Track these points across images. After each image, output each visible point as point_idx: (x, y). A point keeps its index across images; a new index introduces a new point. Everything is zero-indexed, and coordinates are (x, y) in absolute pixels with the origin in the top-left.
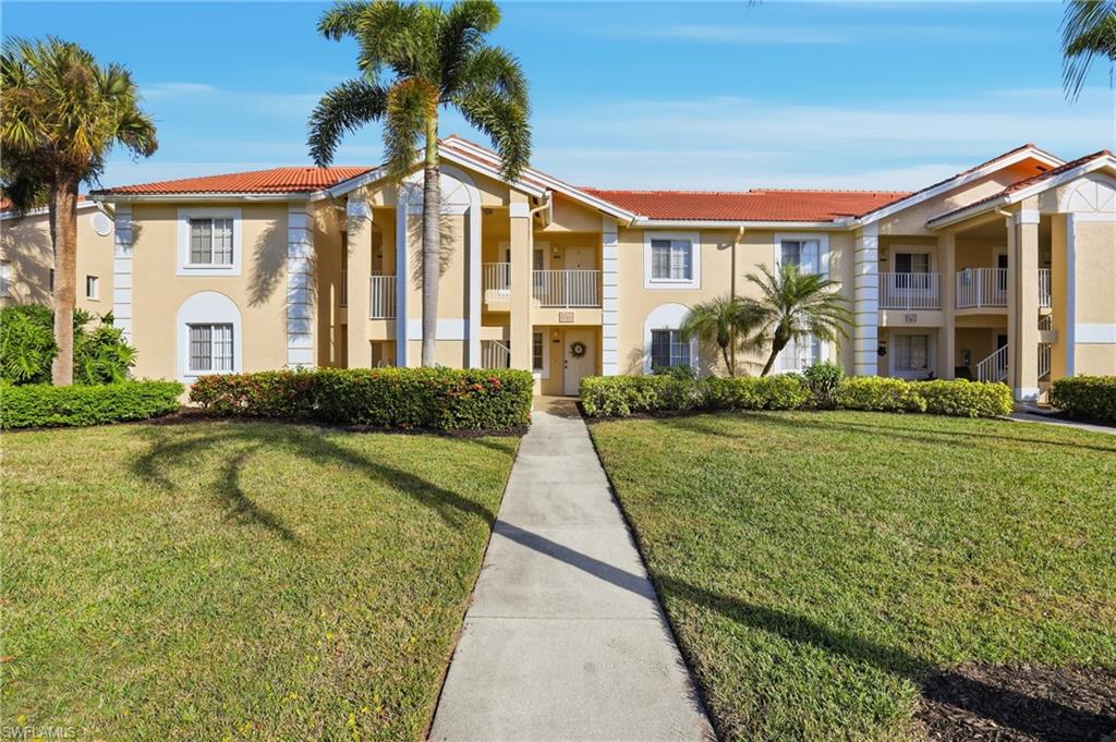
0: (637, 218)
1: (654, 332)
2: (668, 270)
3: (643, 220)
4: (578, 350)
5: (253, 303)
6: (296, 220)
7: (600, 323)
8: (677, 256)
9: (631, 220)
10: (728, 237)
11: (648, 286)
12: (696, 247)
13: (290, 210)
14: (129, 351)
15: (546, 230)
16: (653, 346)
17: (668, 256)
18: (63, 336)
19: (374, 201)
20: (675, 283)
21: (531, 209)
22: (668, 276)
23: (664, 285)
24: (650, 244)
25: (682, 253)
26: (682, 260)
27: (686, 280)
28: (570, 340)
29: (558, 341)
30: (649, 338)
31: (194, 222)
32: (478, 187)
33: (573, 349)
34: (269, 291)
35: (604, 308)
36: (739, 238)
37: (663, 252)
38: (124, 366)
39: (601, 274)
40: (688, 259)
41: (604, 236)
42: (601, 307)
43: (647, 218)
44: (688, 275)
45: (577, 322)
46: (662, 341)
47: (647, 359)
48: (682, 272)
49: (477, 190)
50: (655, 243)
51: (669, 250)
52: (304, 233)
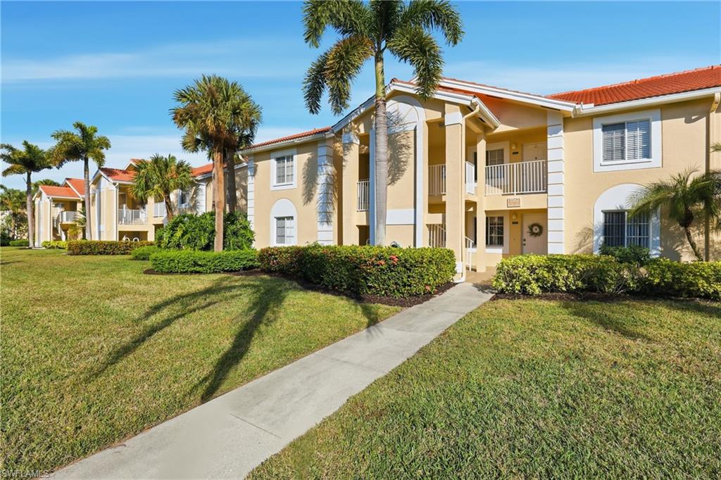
0: (578, 106)
1: (606, 213)
2: (623, 152)
3: (588, 108)
4: (536, 230)
5: (305, 203)
6: (322, 151)
7: (546, 207)
8: (632, 138)
9: (571, 109)
10: (700, 108)
11: (597, 169)
12: (656, 126)
13: (319, 145)
14: (252, 233)
15: (496, 131)
16: (605, 226)
17: (623, 138)
18: (219, 226)
19: (359, 130)
20: (632, 164)
21: (463, 117)
22: (623, 158)
23: (617, 166)
24: (600, 130)
25: (639, 133)
26: (639, 141)
27: (646, 160)
28: (528, 221)
29: (517, 223)
30: (600, 219)
31: (278, 159)
32: (424, 108)
33: (531, 230)
34: (312, 195)
35: (549, 193)
36: (715, 106)
37: (616, 134)
38: (250, 241)
39: (547, 162)
40: (647, 139)
41: (549, 129)
42: (547, 192)
43: (592, 105)
44: (647, 153)
45: (523, 206)
46: (614, 221)
47: (599, 239)
48: (639, 152)
49: (422, 109)
50: (606, 128)
51: (623, 133)
52: (325, 158)
